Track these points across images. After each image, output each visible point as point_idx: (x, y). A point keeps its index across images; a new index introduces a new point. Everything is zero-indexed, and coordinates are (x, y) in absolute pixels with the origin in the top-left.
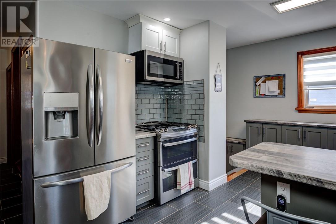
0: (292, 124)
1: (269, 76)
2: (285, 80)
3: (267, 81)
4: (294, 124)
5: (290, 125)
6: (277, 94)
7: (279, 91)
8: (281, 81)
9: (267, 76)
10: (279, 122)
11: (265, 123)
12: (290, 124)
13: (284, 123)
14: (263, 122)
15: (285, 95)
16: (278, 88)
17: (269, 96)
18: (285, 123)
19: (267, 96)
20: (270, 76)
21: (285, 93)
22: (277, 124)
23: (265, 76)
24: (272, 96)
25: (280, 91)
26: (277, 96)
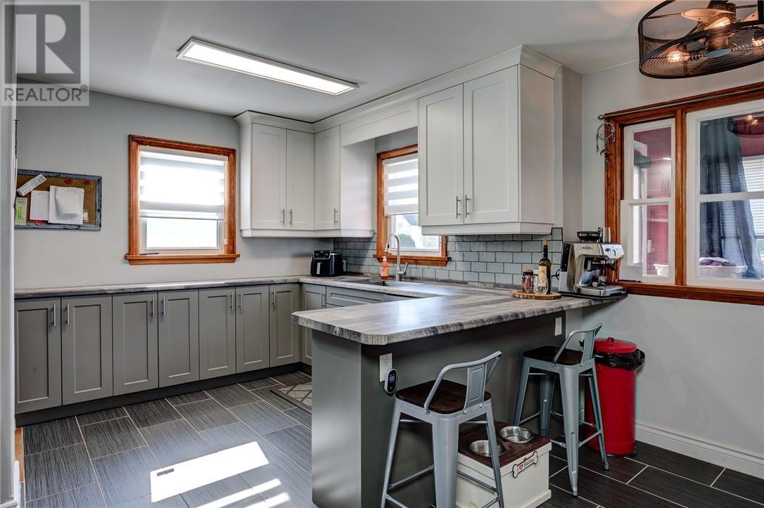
0: (139, 290)
1: (58, 175)
2: (100, 190)
3: (52, 188)
4: (143, 288)
5: (133, 291)
6: (81, 223)
7: (86, 214)
8: (91, 192)
9: (51, 175)
10: (105, 288)
11: (69, 294)
12: (134, 289)
13: (119, 290)
14: (60, 293)
15: (100, 226)
16: (84, 208)
17: (57, 227)
18: (122, 290)
19: (51, 226)
20: (62, 176)
21: (101, 221)
22: (103, 294)
23: (47, 174)
24: (67, 227)
25: (89, 215)
26: (79, 226)
